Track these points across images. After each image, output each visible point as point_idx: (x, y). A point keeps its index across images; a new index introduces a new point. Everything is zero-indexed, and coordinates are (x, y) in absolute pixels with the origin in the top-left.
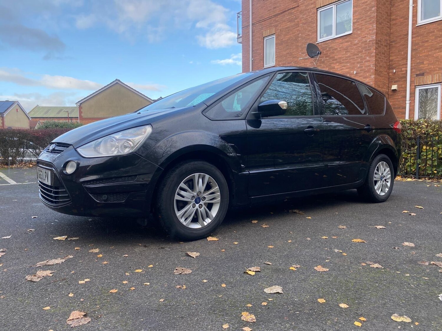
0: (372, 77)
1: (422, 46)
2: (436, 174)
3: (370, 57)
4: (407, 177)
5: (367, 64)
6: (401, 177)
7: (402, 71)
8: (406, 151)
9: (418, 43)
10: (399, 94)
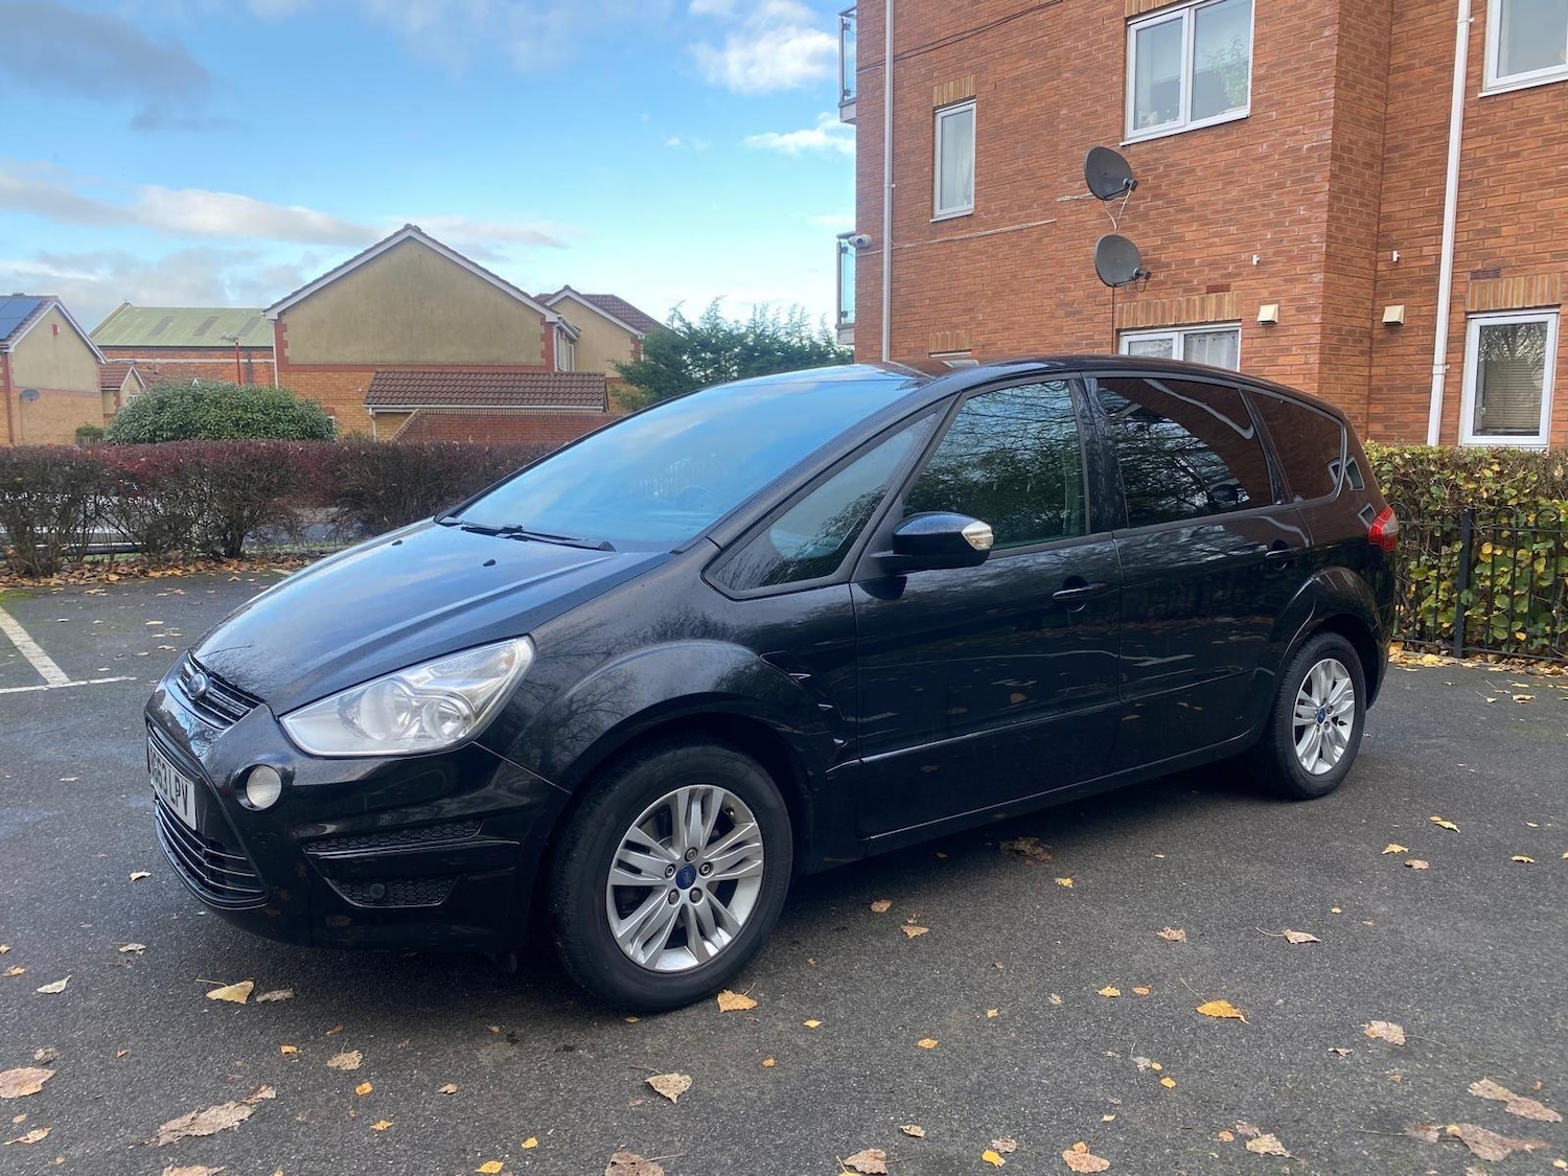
0: (1316, 280)
1: (1495, 171)
2: (1524, 645)
3: (1311, 208)
4: (1422, 650)
5: (1298, 230)
6: (1403, 649)
7: (1422, 257)
8: (1423, 558)
9: (1484, 160)
10: (1409, 339)
